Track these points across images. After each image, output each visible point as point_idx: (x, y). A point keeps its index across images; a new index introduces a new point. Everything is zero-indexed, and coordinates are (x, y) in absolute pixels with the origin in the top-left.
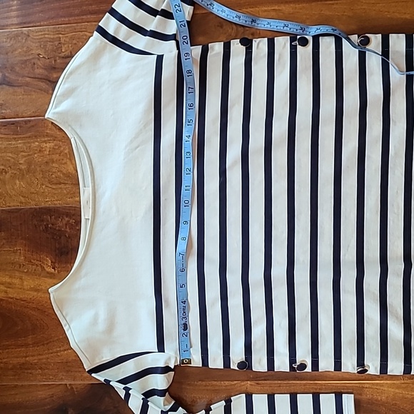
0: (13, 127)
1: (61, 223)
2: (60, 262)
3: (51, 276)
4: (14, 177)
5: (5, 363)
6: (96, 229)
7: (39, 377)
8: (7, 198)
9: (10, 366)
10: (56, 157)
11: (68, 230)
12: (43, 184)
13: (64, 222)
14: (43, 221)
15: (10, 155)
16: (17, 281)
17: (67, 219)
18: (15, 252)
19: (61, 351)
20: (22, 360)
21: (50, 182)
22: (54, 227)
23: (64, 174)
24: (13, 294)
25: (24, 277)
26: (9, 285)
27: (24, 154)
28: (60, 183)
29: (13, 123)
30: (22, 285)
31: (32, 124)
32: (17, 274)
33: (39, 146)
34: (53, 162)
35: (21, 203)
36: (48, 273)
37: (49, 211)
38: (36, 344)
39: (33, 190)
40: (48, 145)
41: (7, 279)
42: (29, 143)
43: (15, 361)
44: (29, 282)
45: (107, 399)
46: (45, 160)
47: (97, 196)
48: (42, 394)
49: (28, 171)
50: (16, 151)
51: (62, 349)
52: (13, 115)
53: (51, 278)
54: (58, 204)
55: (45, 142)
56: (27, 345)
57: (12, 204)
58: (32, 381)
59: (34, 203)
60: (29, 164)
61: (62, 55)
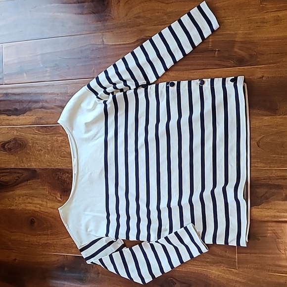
0: (45, 129)
1: (65, 176)
2: (64, 195)
3: (60, 202)
4: (45, 153)
5: (38, 242)
6: (79, 179)
7: (53, 251)
8: (42, 163)
9: (40, 244)
10: (63, 144)
11: (68, 180)
12: (57, 157)
13: (66, 176)
14: (57, 175)
15: (44, 142)
16: (45, 203)
17: (67, 175)
18: (44, 189)
19: (62, 239)
20: (46, 242)
21: (61, 156)
22: (62, 178)
23: (67, 153)
24: (43, 209)
25: (48, 201)
26: (41, 205)
27: (49, 142)
28: (65, 157)
29: (45, 127)
30: (47, 205)
31: (54, 128)
32: (45, 200)
33: (56, 138)
34: (62, 147)
35: (48, 165)
36: (59, 200)
37: (60, 170)
38: (52, 234)
39: (53, 160)
40: (60, 138)
41: (40, 202)
42: (52, 137)
43: (43, 242)
44: (50, 204)
45: (82, 264)
46: (59, 145)
48: (54, 259)
49: (51, 150)
50: (47, 141)
52: (45, 123)
54: (64, 167)
55: (59, 137)
56: (48, 235)
57: (44, 166)
58: (50, 252)
59: (53, 166)
60: (52, 147)
61: (68, 95)
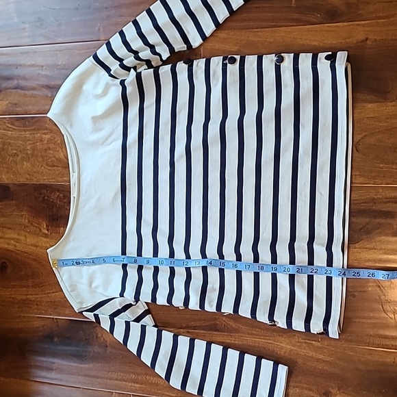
0: (23, 121)
1: (54, 196)
2: (52, 226)
3: (46, 236)
4: (23, 159)
5: (13, 298)
7: (35, 311)
8: (18, 176)
9: (16, 301)
10: (51, 146)
11: (58, 202)
12: (42, 166)
13: (56, 196)
14: (41, 194)
15: (21, 142)
16: (22, 238)
17: (58, 194)
18: (22, 216)
19: (50, 293)
20: (24, 297)
21: (47, 165)
22: (49, 199)
23: (57, 159)
24: (20, 247)
25: (28, 235)
26: (18, 241)
27: (30, 142)
28: (54, 166)
29: (23, 118)
30: (26, 241)
31: (36, 119)
32: (23, 233)
33: (41, 136)
34: (50, 149)
35: (27, 179)
36: (44, 233)
37: (45, 187)
38: (34, 286)
39: (35, 170)
40: (47, 136)
41: (16, 236)
42: (33, 134)
43: (20, 297)
44: (31, 240)
45: (81, 332)
46: (45, 147)
47: (81, 179)
48: (37, 324)
49: (33, 155)
50: (25, 140)
51: (51, 291)
52: (23, 112)
53: (45, 237)
54: (52, 182)
55: (45, 134)
56: (28, 287)
57: (21, 180)
58: (31, 314)
59: (35, 179)
60: (34, 150)
61: (59, 67)
